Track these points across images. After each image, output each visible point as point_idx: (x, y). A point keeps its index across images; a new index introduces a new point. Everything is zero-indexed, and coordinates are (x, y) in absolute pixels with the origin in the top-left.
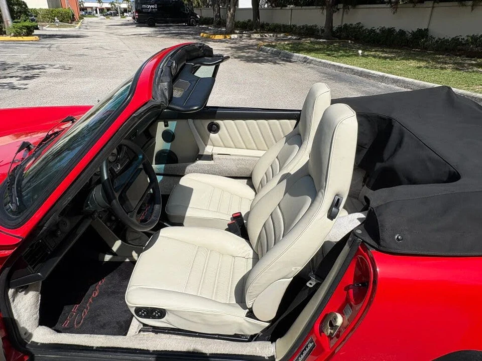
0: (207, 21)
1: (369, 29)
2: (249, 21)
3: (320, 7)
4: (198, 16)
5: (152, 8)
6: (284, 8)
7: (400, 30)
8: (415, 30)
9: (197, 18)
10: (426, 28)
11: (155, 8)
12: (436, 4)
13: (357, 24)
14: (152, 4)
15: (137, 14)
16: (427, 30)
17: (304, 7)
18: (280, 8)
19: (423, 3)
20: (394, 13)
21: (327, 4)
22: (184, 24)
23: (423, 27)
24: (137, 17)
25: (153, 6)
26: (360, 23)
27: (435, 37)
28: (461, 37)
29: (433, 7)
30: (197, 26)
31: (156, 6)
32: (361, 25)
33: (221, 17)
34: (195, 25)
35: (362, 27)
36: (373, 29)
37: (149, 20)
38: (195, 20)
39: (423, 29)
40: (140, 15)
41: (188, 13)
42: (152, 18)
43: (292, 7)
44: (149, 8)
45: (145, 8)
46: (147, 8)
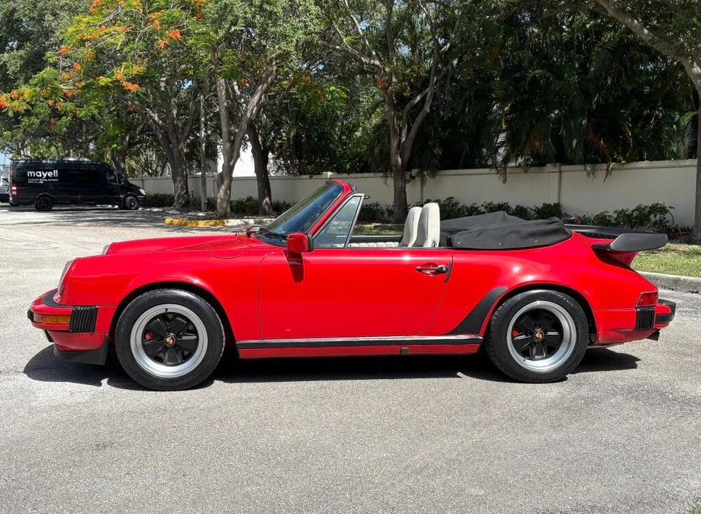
0: (162, 201)
1: (469, 205)
2: (249, 199)
3: (381, 174)
4: (142, 191)
5: (47, 177)
6: (315, 177)
7: (518, 207)
8: (540, 206)
9: (141, 194)
10: (556, 202)
11: (53, 177)
12: (564, 168)
13: (448, 199)
14: (48, 171)
15: (14, 188)
16: (558, 206)
17: (352, 175)
18: (308, 176)
19: (545, 166)
20: (505, 181)
21: (394, 169)
22: (110, 206)
23: (552, 201)
24: (15, 193)
25: (50, 174)
26: (452, 198)
28: (608, 214)
29: (561, 172)
30: (140, 209)
31: (56, 172)
32: (454, 201)
33: (190, 193)
34: (137, 209)
35: (456, 204)
36: (476, 206)
37: (39, 198)
38: (136, 198)
39: (552, 204)
40: (20, 188)
41: (123, 186)
42: (46, 196)
43: (331, 176)
44: (41, 178)
45: (33, 177)
46: (36, 177)
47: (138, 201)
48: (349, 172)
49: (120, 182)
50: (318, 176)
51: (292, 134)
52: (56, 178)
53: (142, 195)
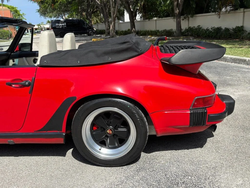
1: (205, 28)
2: (128, 30)
3: (172, 18)
5: (63, 26)
6: (150, 20)
7: (225, 28)
8: (234, 27)
10: (242, 26)
11: (64, 26)
12: (245, 10)
13: (198, 26)
14: (63, 23)
16: (242, 27)
18: (148, 20)
19: (238, 10)
20: (219, 18)
22: (86, 35)
23: (240, 25)
25: (63, 24)
26: (200, 26)
27: (247, 31)
29: (244, 12)
30: (94, 35)
31: (65, 23)
32: (200, 27)
34: (93, 35)
35: (201, 28)
36: (208, 29)
37: (60, 33)
38: (93, 32)
39: (240, 26)
40: (54, 30)
41: (88, 28)
42: (62, 32)
43: (156, 19)
44: (61, 26)
45: (58, 26)
46: (59, 26)
47: (93, 33)
48: (162, 17)
49: (87, 26)
50: (151, 20)
51: (142, 4)
52: (65, 26)
53: (94, 30)
